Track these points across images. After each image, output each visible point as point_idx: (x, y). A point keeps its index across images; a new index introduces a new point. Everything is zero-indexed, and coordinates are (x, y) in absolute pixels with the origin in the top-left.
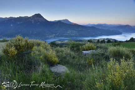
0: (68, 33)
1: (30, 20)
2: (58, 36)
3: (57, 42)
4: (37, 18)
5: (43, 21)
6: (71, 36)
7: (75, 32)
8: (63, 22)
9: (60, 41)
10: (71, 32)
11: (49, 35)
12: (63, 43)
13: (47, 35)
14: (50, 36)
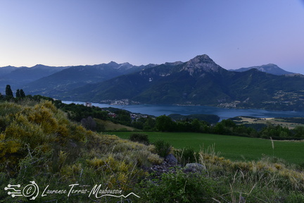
0: (275, 100)
1: (186, 69)
2: (246, 106)
3: (245, 120)
4: (201, 64)
5: (212, 71)
6: (284, 108)
7: (295, 95)
8: (263, 70)
9: (252, 118)
10: (286, 96)
11: (224, 102)
12: (259, 122)
13: (219, 101)
14: (228, 105)
